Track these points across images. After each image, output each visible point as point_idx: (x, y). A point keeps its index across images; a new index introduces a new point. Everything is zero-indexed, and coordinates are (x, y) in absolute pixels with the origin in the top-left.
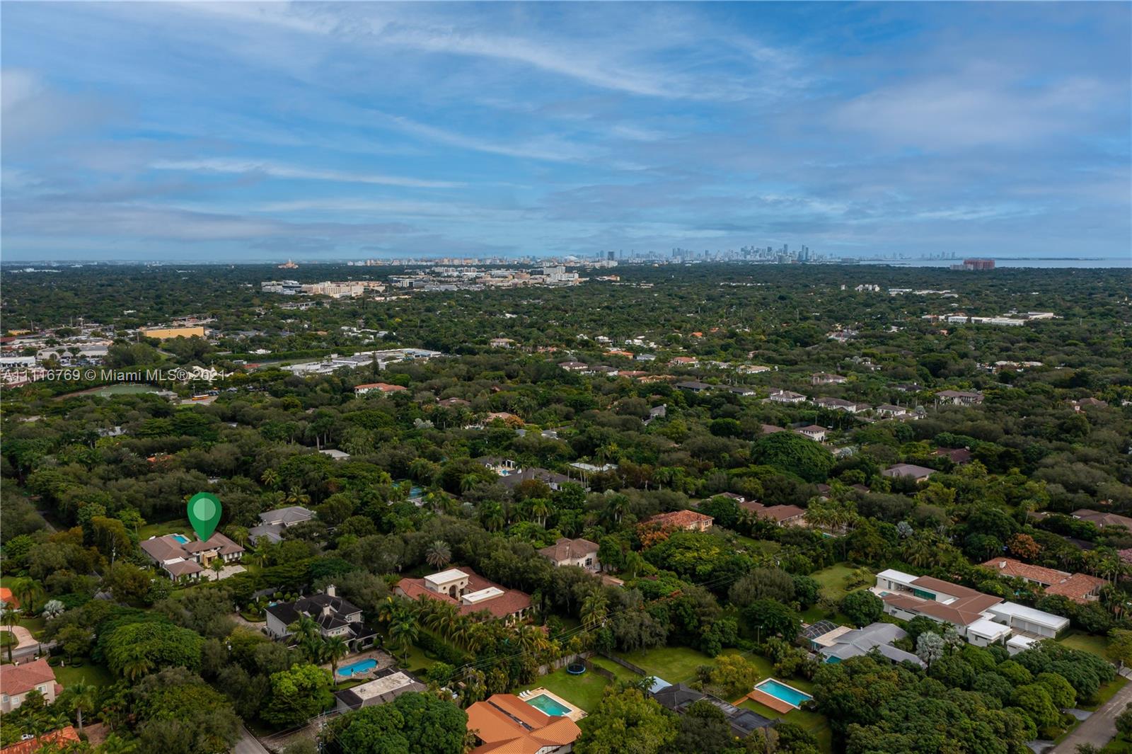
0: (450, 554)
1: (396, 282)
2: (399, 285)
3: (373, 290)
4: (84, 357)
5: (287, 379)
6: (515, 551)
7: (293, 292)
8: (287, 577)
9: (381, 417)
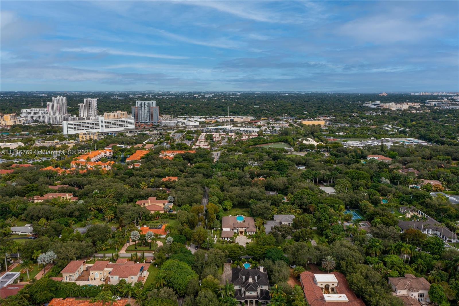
0: (334, 265)
1: (428, 103)
2: (429, 105)
3: (413, 107)
4: (275, 130)
5: (339, 148)
6: (367, 277)
7: (375, 107)
8: (254, 253)
9: (363, 174)
